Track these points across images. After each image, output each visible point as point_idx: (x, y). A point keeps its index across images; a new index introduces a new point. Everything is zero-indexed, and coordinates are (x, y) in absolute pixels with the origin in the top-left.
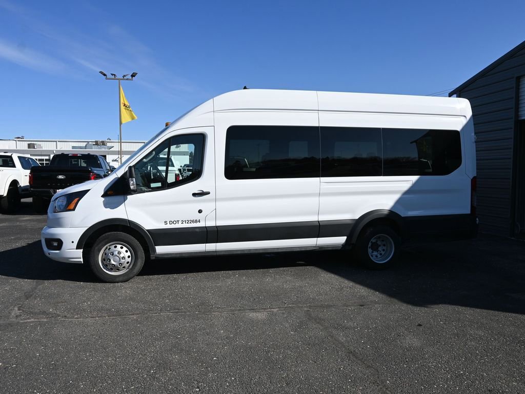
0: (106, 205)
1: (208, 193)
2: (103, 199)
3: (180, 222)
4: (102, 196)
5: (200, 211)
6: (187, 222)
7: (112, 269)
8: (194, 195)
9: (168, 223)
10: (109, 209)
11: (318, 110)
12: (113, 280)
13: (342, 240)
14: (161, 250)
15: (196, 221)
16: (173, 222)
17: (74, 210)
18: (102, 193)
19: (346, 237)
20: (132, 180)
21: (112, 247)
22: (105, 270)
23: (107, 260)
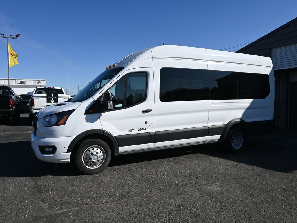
0: (87, 120)
1: (151, 111)
2: (85, 116)
3: (134, 130)
4: (84, 114)
5: (146, 123)
6: (138, 130)
7: (91, 165)
8: (143, 112)
9: (127, 131)
10: (89, 123)
11: (207, 60)
12: (92, 172)
13: (218, 137)
14: (122, 149)
15: (144, 129)
16: (130, 130)
17: (64, 124)
18: (84, 112)
19: (220, 135)
20: (110, 103)
21: (91, 149)
22: (86, 166)
23: (89, 159)
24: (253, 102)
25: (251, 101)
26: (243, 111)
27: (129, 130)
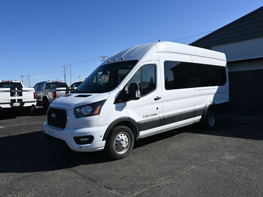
0: (118, 109)
1: (160, 98)
2: (115, 105)
3: (149, 116)
4: (114, 103)
5: (157, 109)
6: (152, 115)
7: (120, 150)
8: (155, 99)
9: (145, 117)
10: (119, 111)
11: (191, 55)
12: (121, 157)
14: (142, 133)
15: (156, 114)
17: (99, 114)
18: (114, 101)
19: (201, 116)
20: (138, 92)
21: (120, 136)
22: (117, 152)
23: (119, 144)
24: (218, 88)
25: (217, 87)
26: (213, 96)
27: (146, 116)
